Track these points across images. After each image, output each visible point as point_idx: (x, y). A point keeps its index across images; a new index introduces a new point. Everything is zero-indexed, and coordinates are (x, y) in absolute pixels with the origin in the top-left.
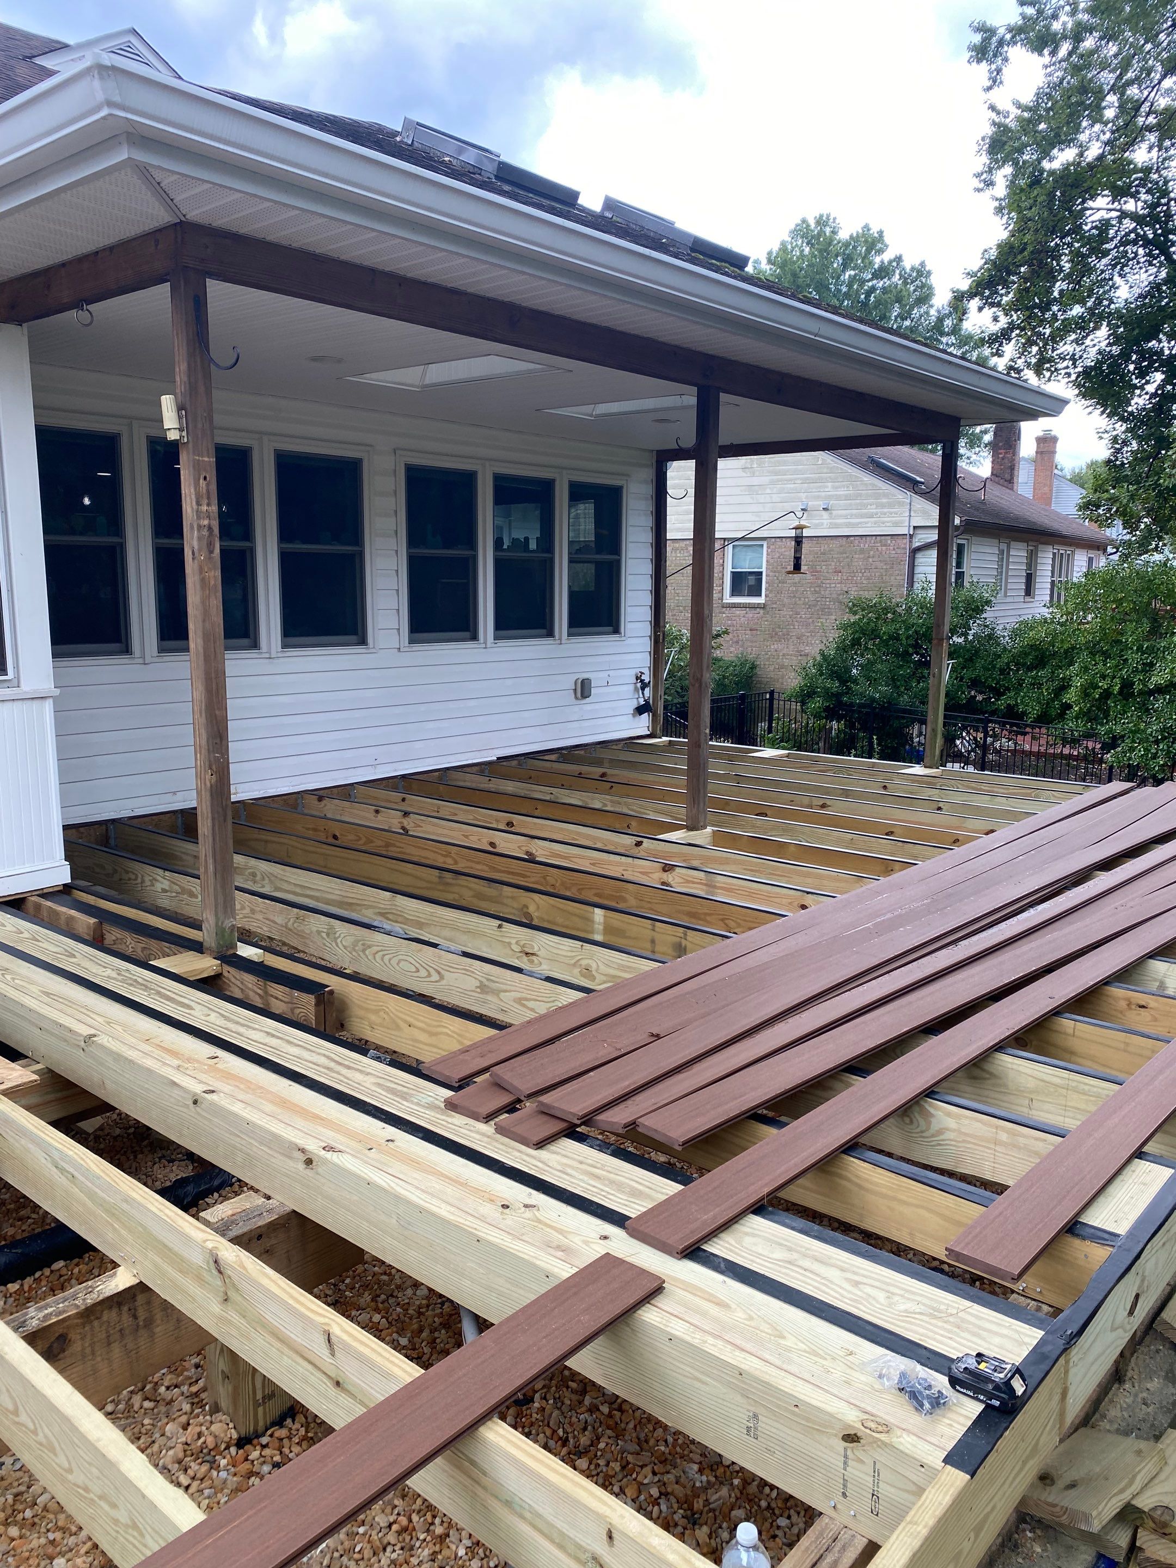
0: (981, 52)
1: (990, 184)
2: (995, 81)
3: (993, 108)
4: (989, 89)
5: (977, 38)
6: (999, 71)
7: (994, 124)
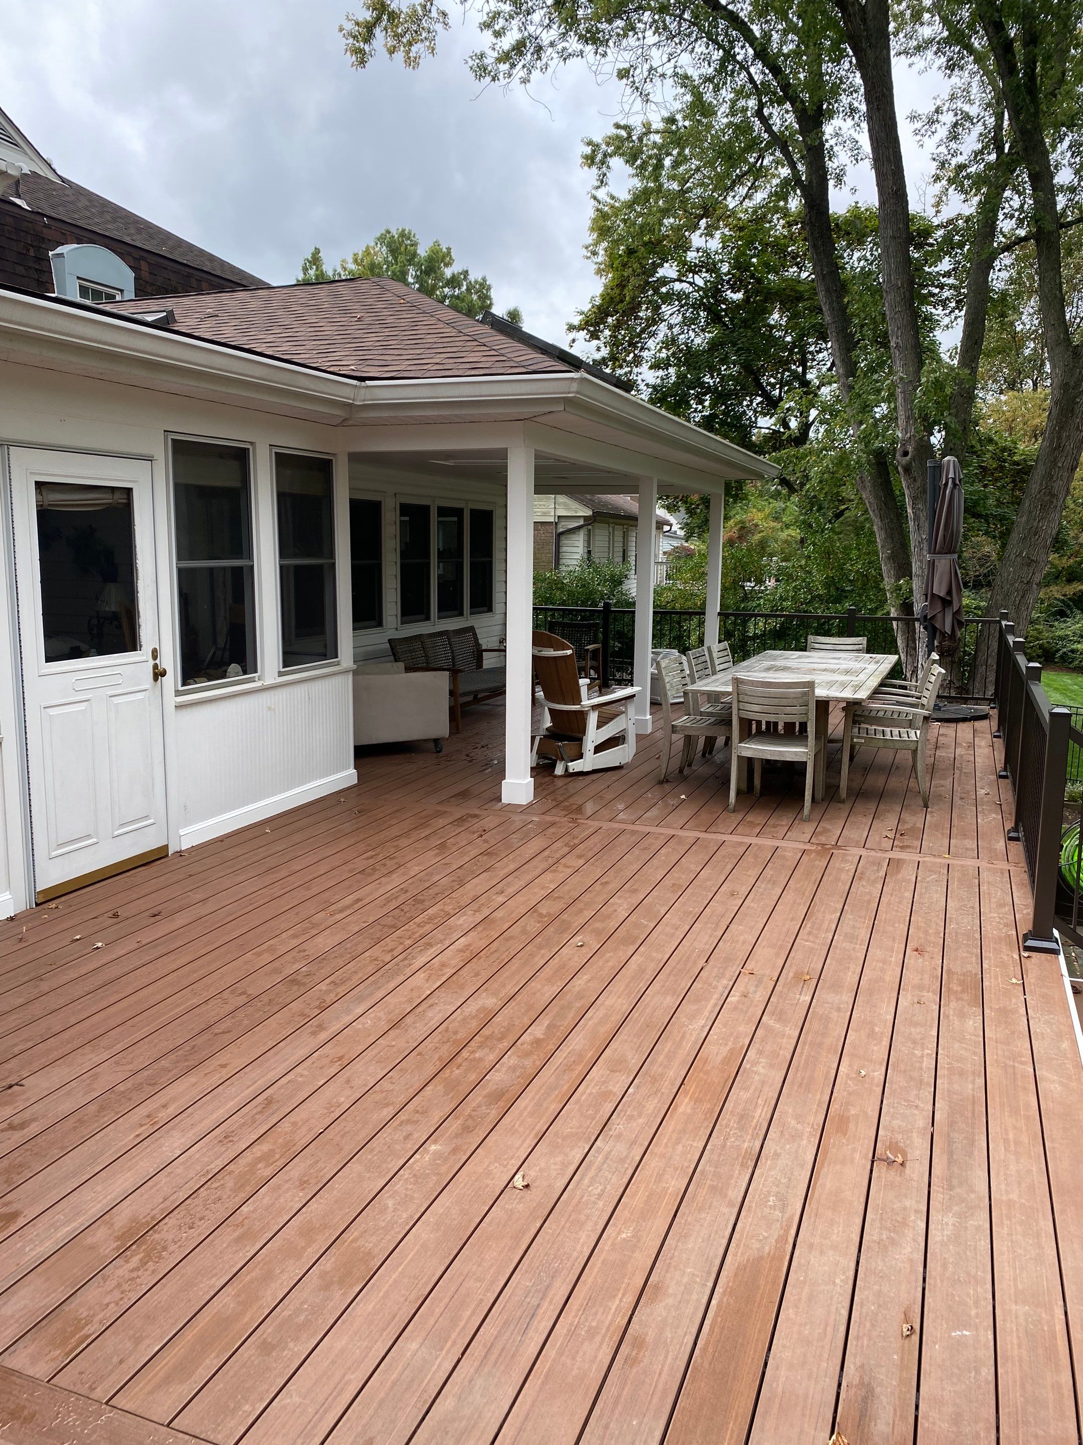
0: (590, 160)
1: (594, 253)
2: (602, 182)
3: (595, 198)
4: (598, 187)
5: (588, 150)
6: (605, 175)
7: (598, 210)
